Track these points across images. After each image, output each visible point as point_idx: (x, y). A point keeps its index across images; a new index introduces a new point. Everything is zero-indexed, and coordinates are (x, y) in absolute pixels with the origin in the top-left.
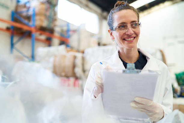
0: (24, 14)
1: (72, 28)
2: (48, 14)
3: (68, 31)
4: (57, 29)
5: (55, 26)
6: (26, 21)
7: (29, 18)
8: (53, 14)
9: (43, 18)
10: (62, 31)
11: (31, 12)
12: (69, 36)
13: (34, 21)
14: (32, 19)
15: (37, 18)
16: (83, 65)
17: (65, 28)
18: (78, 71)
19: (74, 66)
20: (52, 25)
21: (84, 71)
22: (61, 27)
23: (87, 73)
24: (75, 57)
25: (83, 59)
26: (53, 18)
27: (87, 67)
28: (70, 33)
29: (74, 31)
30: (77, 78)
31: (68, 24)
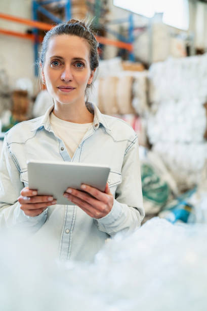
0: (54, 4)
1: (138, 22)
3: (132, 29)
4: (113, 28)
5: (107, 22)
6: (56, 18)
7: (61, 11)
9: (84, 10)
10: (122, 29)
11: (64, 1)
12: (133, 40)
13: (70, 15)
14: (66, 13)
15: (75, 10)
16: (148, 93)
17: (126, 25)
18: (139, 103)
19: (132, 96)
20: (101, 22)
21: (149, 104)
22: (119, 22)
23: (154, 107)
24: (133, 81)
25: (148, 82)
27: (155, 96)
28: (135, 33)
29: (143, 29)
30: (137, 116)
31: (131, 15)
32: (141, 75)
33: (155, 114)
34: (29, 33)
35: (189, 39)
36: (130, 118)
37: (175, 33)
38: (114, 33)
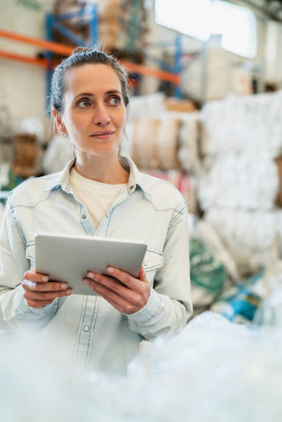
0: (74, 20)
1: (188, 46)
2: (127, 17)
3: (179, 55)
4: (153, 52)
5: (145, 44)
6: (77, 38)
7: (84, 29)
8: (139, 15)
9: (116, 28)
10: (165, 55)
11: (88, 16)
12: (179, 70)
13: (96, 35)
14: (91, 32)
15: (103, 28)
16: (199, 142)
17: (172, 49)
18: (188, 156)
19: (178, 145)
20: (138, 45)
21: (201, 156)
22: (163, 45)
23: (208, 161)
24: (180, 124)
25: (200, 127)
26: (139, 28)
27: (210, 147)
28: (184, 60)
29: (194, 55)
30: (184, 173)
31: (179, 36)
32: (190, 118)
33: (208, 170)
34: (41, 57)
35: (256, 70)
36: (174, 175)
37: (238, 62)
38: (155, 60)
